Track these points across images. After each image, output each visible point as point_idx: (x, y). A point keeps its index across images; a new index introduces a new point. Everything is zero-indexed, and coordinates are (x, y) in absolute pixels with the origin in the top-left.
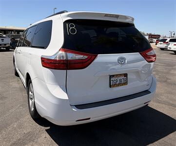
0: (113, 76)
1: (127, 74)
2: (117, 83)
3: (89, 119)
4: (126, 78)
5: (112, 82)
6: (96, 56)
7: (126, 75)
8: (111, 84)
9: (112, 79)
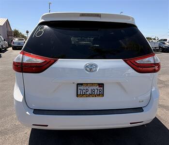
0: (82, 84)
1: (103, 84)
2: (87, 93)
3: (47, 126)
4: (102, 88)
5: (79, 91)
6: (55, 61)
7: (101, 85)
8: (79, 93)
9: (79, 88)
